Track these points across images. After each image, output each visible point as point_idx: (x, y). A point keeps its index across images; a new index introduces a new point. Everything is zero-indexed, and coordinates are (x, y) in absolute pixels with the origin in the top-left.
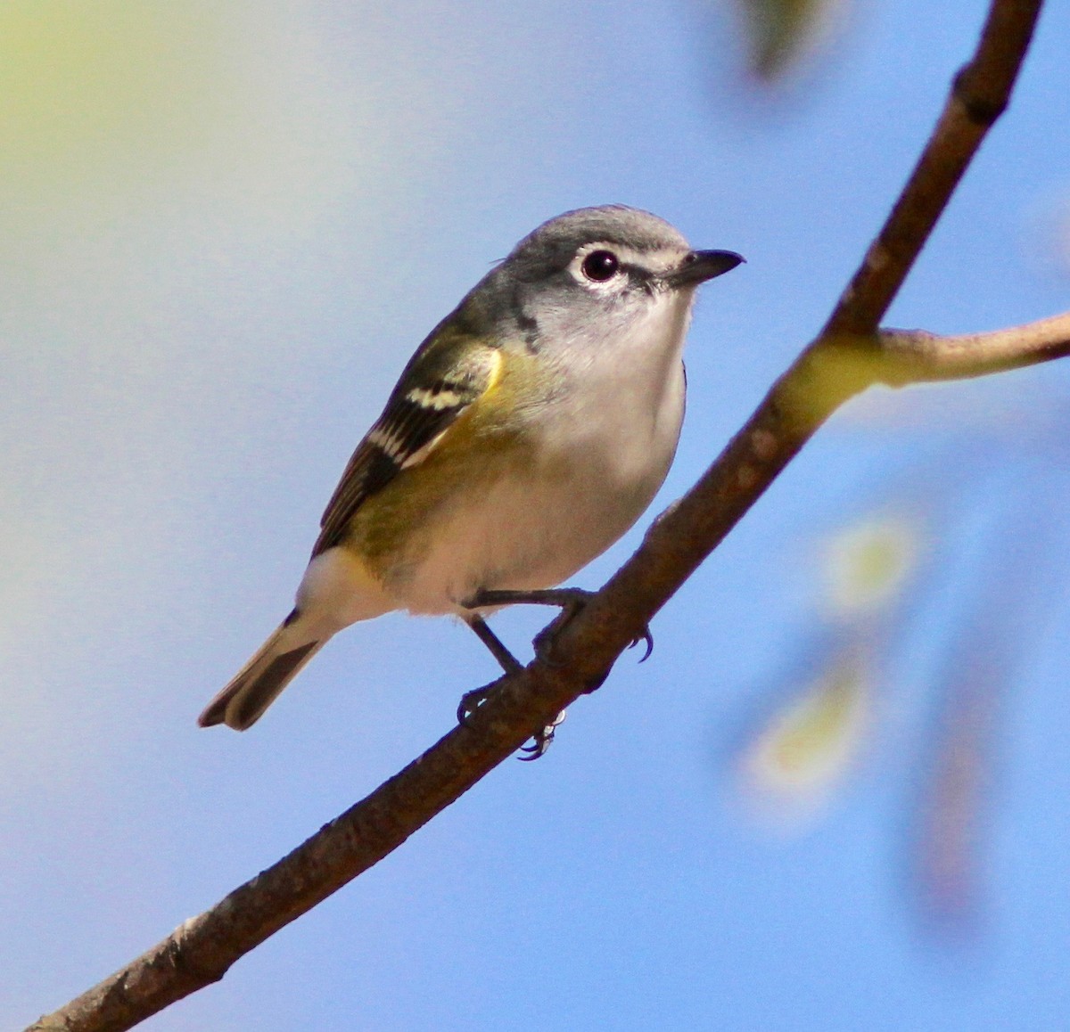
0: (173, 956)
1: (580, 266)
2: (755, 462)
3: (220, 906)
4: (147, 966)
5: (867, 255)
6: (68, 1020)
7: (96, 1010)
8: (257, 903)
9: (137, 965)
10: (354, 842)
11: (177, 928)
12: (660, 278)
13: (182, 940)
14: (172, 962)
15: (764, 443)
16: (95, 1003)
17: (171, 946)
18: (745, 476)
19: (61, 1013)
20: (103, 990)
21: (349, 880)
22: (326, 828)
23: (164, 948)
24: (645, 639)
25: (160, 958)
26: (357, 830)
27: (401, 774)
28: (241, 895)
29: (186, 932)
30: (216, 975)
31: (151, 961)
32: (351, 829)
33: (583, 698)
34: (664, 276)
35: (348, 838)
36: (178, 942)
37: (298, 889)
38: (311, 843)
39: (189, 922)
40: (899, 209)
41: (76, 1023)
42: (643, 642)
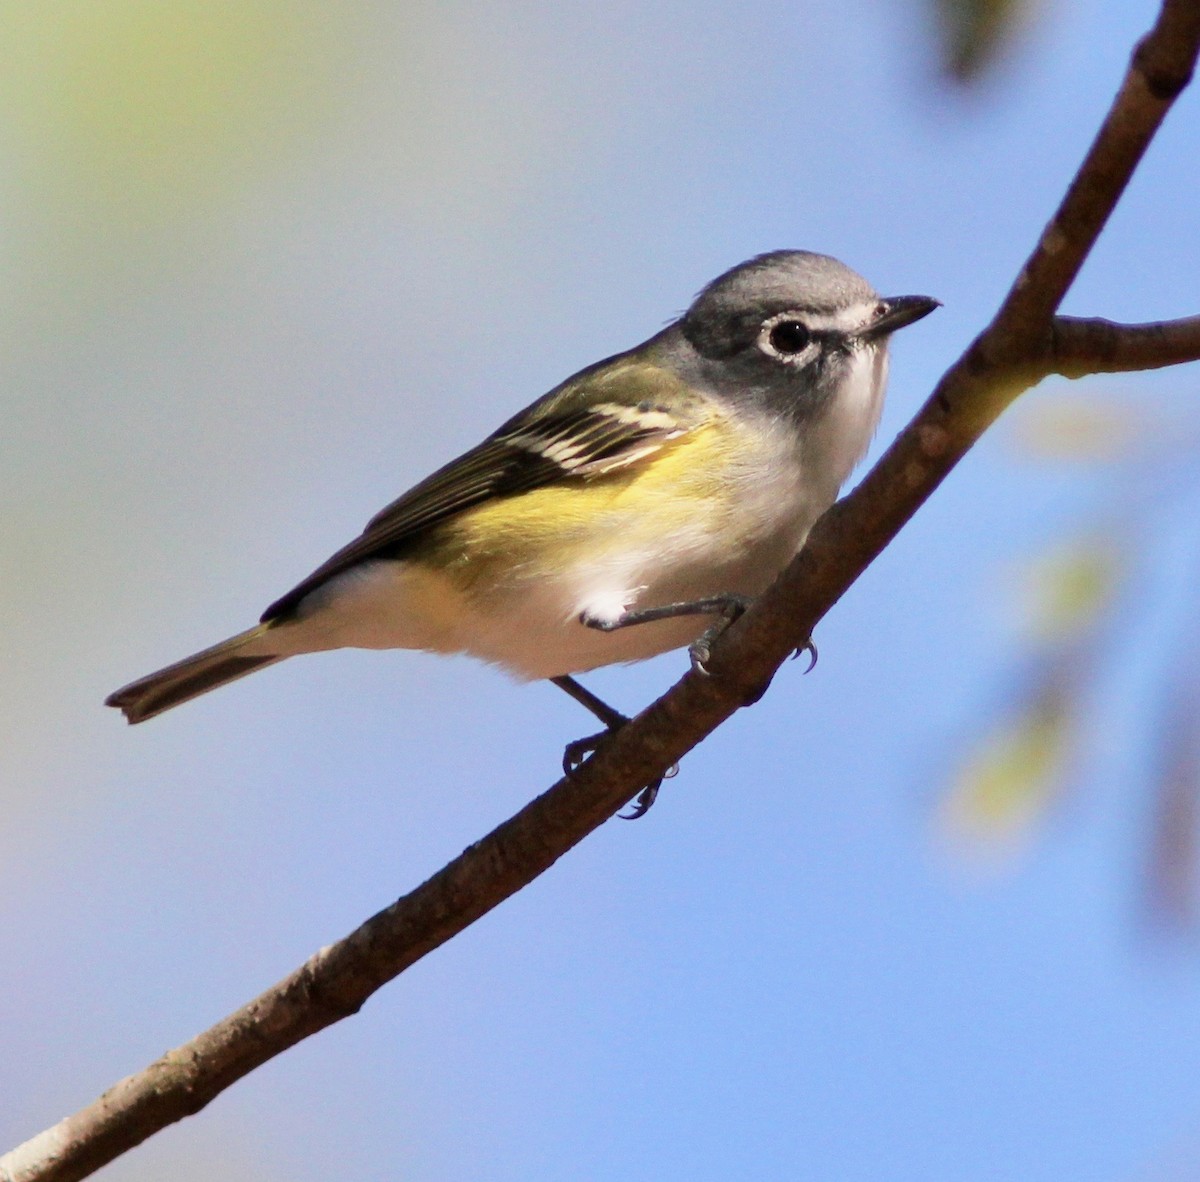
0: (307, 987)
1: (768, 339)
2: (925, 460)
3: (356, 934)
4: (280, 998)
5: (1042, 238)
6: (195, 1057)
7: (225, 1044)
8: (396, 930)
9: (269, 997)
10: (499, 866)
11: (311, 957)
12: (854, 336)
13: (316, 969)
14: (306, 992)
15: (933, 437)
16: (224, 1037)
17: (305, 975)
18: (914, 474)
19: (190, 1049)
20: (232, 1024)
21: (494, 905)
22: (470, 851)
23: (296, 979)
24: (808, 649)
25: (293, 989)
26: (502, 853)
27: (548, 793)
28: (379, 922)
29: (320, 962)
30: (354, 1008)
31: (284, 992)
32: (496, 851)
33: (741, 711)
34: (856, 333)
35: (493, 859)
36: (312, 971)
37: (439, 916)
38: (453, 867)
39: (324, 951)
40: (1075, 189)
41: (203, 1058)
42: (806, 653)
